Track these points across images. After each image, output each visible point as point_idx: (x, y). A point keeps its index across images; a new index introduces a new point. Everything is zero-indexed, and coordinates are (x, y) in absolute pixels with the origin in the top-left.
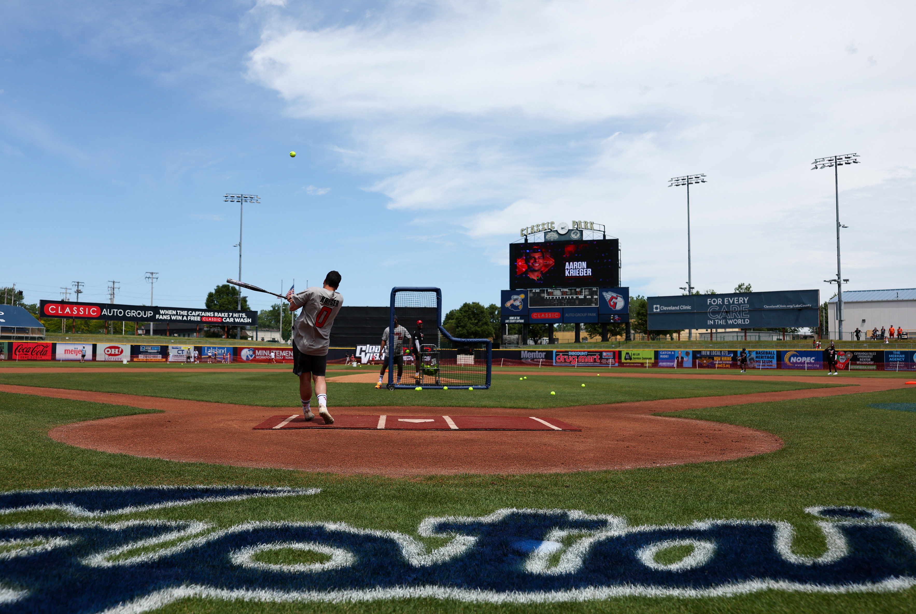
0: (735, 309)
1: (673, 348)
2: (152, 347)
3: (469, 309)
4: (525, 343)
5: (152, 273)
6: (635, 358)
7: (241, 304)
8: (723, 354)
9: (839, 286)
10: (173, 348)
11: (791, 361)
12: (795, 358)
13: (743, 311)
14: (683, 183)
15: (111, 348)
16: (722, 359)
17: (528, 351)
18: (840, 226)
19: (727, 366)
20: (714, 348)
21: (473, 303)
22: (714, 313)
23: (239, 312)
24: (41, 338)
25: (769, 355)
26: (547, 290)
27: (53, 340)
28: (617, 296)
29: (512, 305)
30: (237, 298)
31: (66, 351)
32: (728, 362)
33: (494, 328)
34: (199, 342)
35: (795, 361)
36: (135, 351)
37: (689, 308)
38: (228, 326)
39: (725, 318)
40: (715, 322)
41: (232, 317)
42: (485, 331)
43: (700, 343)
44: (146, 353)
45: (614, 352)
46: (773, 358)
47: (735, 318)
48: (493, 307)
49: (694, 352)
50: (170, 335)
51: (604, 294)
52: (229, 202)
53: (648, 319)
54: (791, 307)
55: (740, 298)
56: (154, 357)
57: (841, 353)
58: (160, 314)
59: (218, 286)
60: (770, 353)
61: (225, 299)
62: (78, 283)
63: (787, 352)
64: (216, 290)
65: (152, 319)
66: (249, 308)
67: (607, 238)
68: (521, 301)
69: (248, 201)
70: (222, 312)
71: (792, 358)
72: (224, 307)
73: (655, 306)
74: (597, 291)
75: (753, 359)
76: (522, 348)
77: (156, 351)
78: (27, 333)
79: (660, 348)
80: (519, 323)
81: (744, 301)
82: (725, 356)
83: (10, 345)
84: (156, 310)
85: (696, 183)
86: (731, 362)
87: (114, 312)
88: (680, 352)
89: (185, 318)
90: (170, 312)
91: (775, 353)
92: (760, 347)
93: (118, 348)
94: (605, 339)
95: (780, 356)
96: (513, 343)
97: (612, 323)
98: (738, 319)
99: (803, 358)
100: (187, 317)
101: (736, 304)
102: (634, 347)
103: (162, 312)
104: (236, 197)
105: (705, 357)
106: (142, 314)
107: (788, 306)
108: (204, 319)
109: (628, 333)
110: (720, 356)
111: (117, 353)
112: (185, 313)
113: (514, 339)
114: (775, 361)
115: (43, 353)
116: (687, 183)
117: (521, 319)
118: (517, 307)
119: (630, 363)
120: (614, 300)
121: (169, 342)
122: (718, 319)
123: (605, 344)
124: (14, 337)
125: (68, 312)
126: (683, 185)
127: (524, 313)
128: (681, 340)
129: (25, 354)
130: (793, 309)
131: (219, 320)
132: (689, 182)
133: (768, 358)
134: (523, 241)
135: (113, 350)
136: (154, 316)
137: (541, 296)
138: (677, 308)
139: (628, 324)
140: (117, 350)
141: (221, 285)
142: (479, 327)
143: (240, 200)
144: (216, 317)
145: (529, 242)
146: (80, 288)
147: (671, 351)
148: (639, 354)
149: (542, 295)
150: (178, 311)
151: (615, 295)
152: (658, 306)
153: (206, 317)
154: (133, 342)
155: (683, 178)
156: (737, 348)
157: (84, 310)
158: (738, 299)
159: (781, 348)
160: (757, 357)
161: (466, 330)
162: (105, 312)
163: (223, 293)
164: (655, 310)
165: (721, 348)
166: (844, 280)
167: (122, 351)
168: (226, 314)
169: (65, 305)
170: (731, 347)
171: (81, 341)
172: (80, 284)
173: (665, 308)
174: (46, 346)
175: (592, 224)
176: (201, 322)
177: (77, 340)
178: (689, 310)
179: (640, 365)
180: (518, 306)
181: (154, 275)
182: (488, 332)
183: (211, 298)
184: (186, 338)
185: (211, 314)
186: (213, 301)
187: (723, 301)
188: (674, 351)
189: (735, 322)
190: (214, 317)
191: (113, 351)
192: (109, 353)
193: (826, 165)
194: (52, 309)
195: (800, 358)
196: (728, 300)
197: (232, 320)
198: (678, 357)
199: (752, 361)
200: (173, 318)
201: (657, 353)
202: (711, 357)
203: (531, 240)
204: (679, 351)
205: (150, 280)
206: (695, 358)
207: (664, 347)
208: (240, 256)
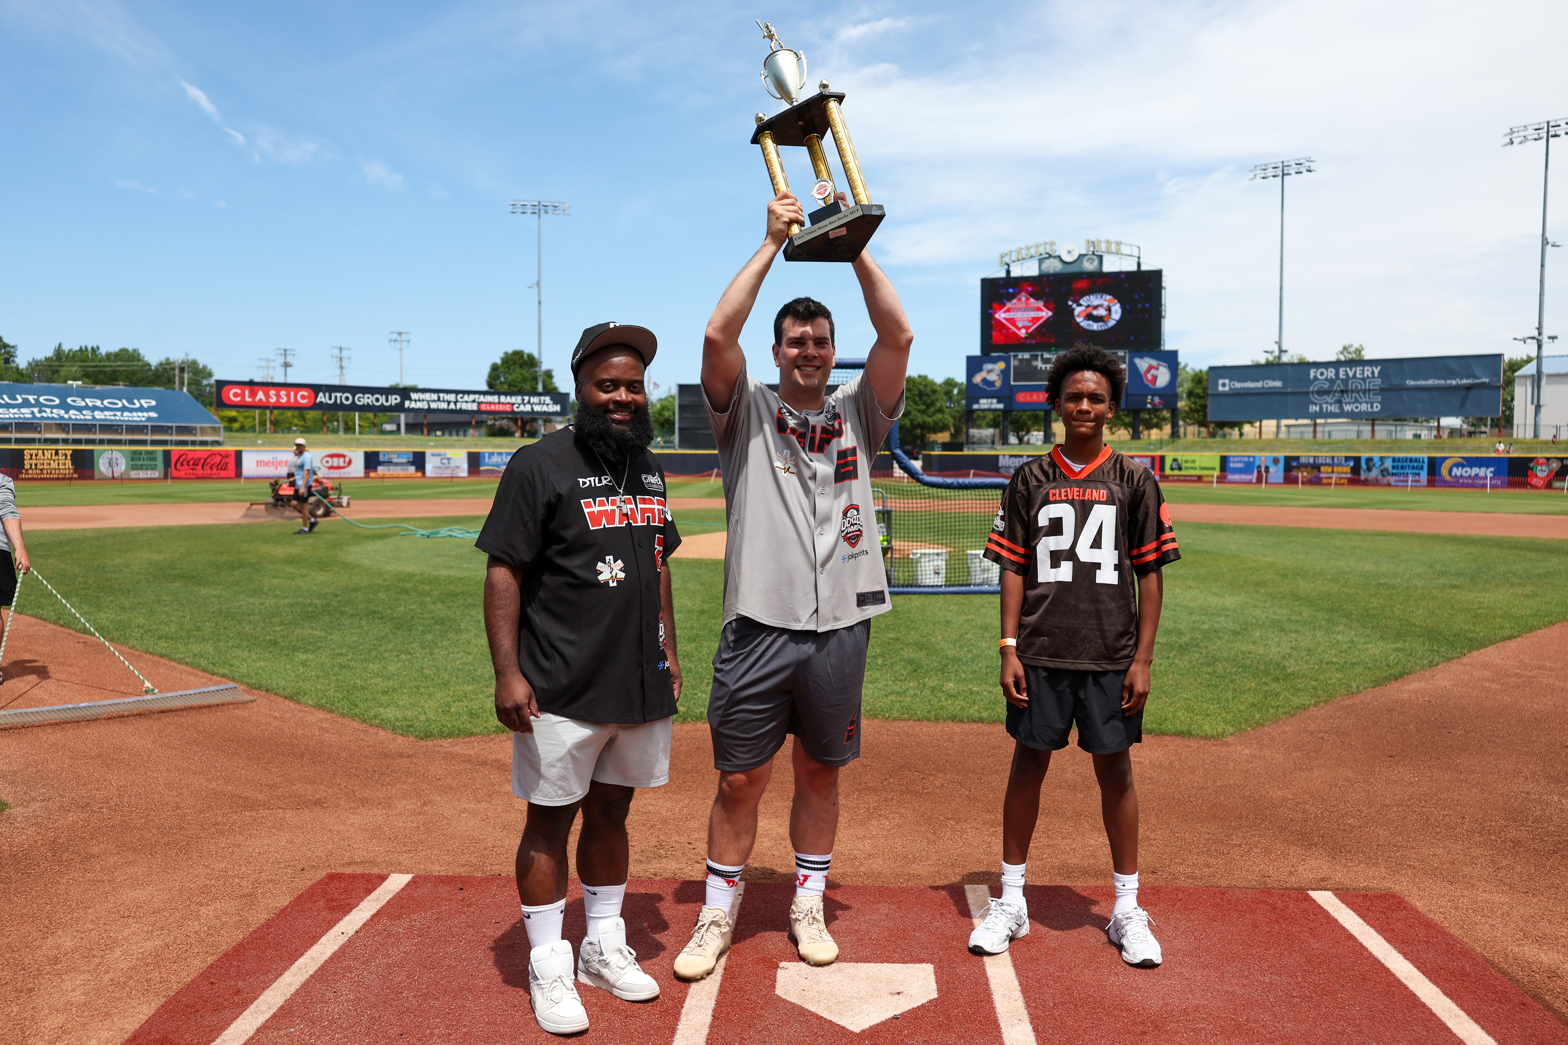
0: (1356, 386)
1: (1252, 451)
2: (399, 454)
3: (914, 386)
4: (1005, 441)
5: (400, 334)
6: (1187, 468)
7: (544, 382)
8: (1336, 461)
9: (1540, 347)
10: (433, 455)
11: (1453, 474)
12: (1460, 469)
13: (1370, 390)
14: (1274, 174)
15: (332, 456)
16: (1335, 469)
17: (1011, 456)
18: (1548, 243)
19: (1342, 481)
20: (1321, 451)
21: (920, 376)
22: (1321, 392)
23: (540, 394)
24: (217, 443)
25: (1416, 464)
26: (1042, 356)
27: (238, 446)
28: (1159, 365)
29: (984, 381)
30: (536, 372)
31: (259, 463)
32: (1344, 476)
33: (953, 417)
34: (476, 445)
35: (1459, 474)
36: (372, 461)
37: (1278, 384)
38: (522, 419)
39: (1339, 402)
40: (1321, 408)
41: (529, 402)
42: (938, 423)
43: (1296, 443)
44: (389, 463)
45: (1153, 458)
46: (1422, 468)
47: (1356, 401)
48: (950, 383)
49: (1288, 459)
50: (429, 434)
51: (1137, 361)
52: (519, 214)
53: (1208, 403)
54: (1454, 382)
55: (1366, 368)
56: (403, 470)
57: (1541, 461)
58: (411, 400)
59: (506, 353)
60: (1416, 460)
61: (516, 374)
62: (285, 350)
63: (1445, 458)
64: (502, 359)
65: (400, 407)
66: (556, 388)
67: (1144, 268)
68: (999, 372)
69: (550, 212)
70: (512, 394)
71: (1455, 470)
72: (515, 386)
73: (1221, 381)
74: (1124, 358)
75: (1387, 470)
76: (1001, 451)
77: (405, 460)
78: (195, 435)
79: (1229, 450)
80: (995, 410)
81: (1373, 373)
82: (1339, 465)
83: (167, 454)
84: (405, 392)
85: (1297, 173)
86: (1349, 476)
87: (336, 397)
88: (1263, 459)
89: (452, 406)
90: (427, 396)
91: (1426, 460)
92: (1401, 449)
93: (344, 456)
94: (1136, 436)
95: (1434, 465)
96: (985, 442)
97: (1148, 409)
98: (1360, 403)
99: (1474, 469)
100: (455, 403)
101: (1360, 379)
102: (1186, 448)
103: (414, 396)
104: (529, 206)
105: (1306, 466)
106: (382, 399)
107: (1449, 382)
108: (483, 407)
109: (1175, 426)
110: (1332, 465)
111: (342, 464)
112: (452, 397)
113: (986, 436)
114: (1424, 474)
115: (222, 467)
116: (1281, 173)
117: (998, 402)
118: (991, 384)
119: (1179, 476)
120: (1153, 371)
121: (425, 446)
122: (1327, 403)
123: (1135, 443)
124: (171, 441)
125: (261, 400)
126: (1274, 176)
127: (1005, 394)
128: (1264, 437)
129: (193, 469)
130: (1458, 387)
131: (508, 408)
132: (1285, 172)
133: (1413, 468)
134: (1003, 274)
135: (335, 459)
136: (402, 403)
137: (1031, 365)
138: (1259, 385)
139: (1174, 411)
140: (342, 460)
141: (510, 351)
142: (930, 417)
143: (537, 211)
144: (503, 403)
145: (1013, 275)
146: (289, 359)
147: (1249, 457)
148: (1194, 462)
149: (1034, 363)
150: (441, 395)
151: (1154, 363)
152: (1227, 381)
153: (487, 403)
154: (368, 446)
155: (1274, 166)
156: (1359, 451)
157: (288, 396)
158: (1363, 371)
159: (1436, 452)
160: (1393, 467)
161: (910, 419)
162: (321, 398)
163: (515, 363)
164: (1221, 389)
165: (1333, 451)
166: (1549, 338)
167: (350, 462)
168: (519, 399)
169: (256, 388)
170: (1349, 450)
171: (282, 446)
172: (288, 352)
173: (1238, 385)
174: (225, 455)
175: (1119, 244)
176: (479, 412)
177: (277, 444)
178: (1278, 388)
179: (1195, 478)
180: (994, 382)
181: (404, 337)
182: (944, 424)
183: (496, 373)
184: (455, 438)
185: (494, 399)
186: (498, 377)
187: (1337, 374)
188: (1254, 457)
189: (1357, 407)
190: (499, 403)
191: (336, 462)
192: (329, 465)
193: (1530, 138)
194: (236, 395)
195: (1468, 469)
196: (1346, 371)
197: (528, 408)
198: (1259, 467)
199: (1386, 473)
200: (434, 406)
201: (1224, 460)
202: (1316, 467)
203: (1016, 272)
204: (1261, 457)
205: (398, 345)
206: (1288, 468)
207: (1236, 450)
208: (540, 303)
